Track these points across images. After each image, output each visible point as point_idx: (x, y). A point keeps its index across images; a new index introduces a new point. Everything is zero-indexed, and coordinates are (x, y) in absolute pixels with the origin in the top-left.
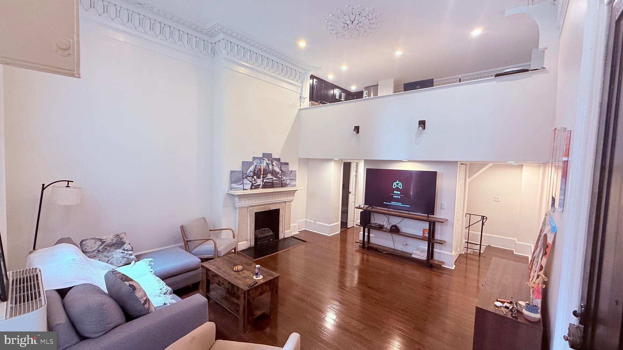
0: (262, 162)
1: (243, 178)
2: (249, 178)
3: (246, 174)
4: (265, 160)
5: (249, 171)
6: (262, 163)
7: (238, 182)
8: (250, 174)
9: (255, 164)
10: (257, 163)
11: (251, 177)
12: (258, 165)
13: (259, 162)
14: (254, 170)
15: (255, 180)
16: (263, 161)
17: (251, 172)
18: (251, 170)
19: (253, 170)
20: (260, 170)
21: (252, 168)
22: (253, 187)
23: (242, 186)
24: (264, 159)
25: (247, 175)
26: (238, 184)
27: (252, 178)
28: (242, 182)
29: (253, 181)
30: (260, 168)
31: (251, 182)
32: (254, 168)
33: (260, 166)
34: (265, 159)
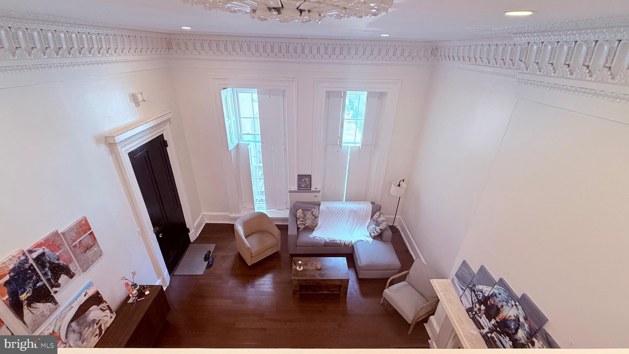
0: (510, 305)
1: (468, 286)
2: (474, 295)
3: (474, 286)
4: (518, 309)
5: (480, 287)
6: (507, 305)
7: (461, 282)
8: (479, 293)
9: (496, 291)
10: (500, 294)
11: (478, 298)
12: (499, 299)
13: (504, 296)
14: (488, 298)
15: (480, 310)
16: (513, 306)
17: (482, 292)
18: (484, 291)
19: (486, 295)
20: (498, 311)
21: (487, 290)
22: (471, 313)
23: (461, 292)
24: (516, 305)
25: (475, 289)
26: (460, 284)
27: (476, 300)
28: (464, 289)
29: (476, 307)
30: (499, 306)
31: (473, 303)
32: (490, 294)
33: (502, 306)
34: (520, 307)
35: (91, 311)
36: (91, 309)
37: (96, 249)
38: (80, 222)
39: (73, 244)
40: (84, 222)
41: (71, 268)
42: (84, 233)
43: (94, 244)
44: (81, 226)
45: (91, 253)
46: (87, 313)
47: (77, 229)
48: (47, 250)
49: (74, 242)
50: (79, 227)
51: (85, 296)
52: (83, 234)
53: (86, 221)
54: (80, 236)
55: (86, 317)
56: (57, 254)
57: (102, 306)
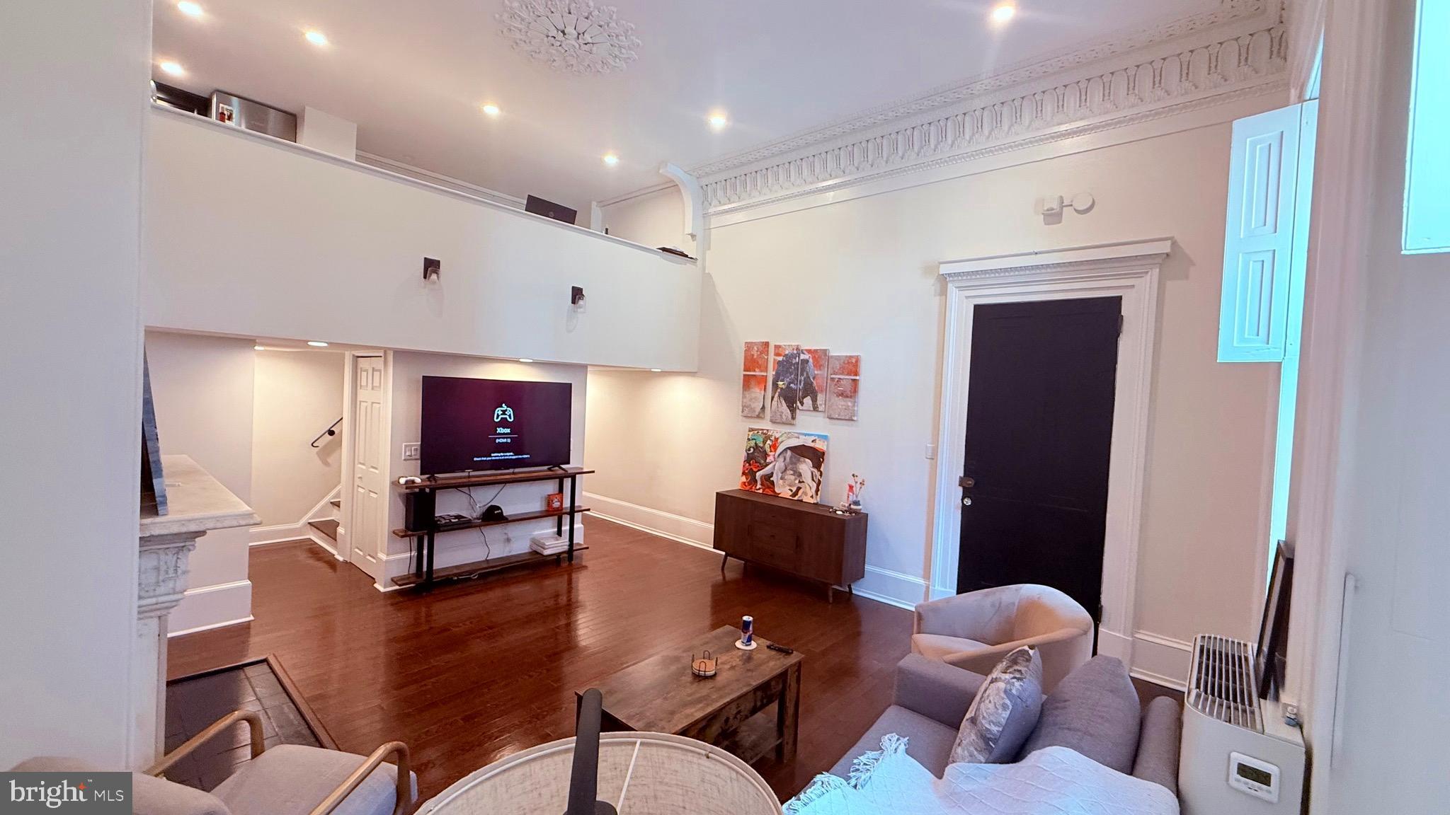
35: (805, 462)
36: (807, 460)
37: (850, 404)
38: (851, 357)
39: (833, 376)
40: (854, 361)
41: (818, 398)
42: (848, 374)
43: (851, 397)
44: (848, 363)
45: (843, 403)
46: (802, 459)
47: (844, 363)
48: (811, 360)
49: (834, 374)
50: (846, 362)
51: (813, 441)
52: (846, 373)
53: (857, 362)
54: (842, 374)
55: (799, 460)
56: (816, 372)
57: (815, 470)
